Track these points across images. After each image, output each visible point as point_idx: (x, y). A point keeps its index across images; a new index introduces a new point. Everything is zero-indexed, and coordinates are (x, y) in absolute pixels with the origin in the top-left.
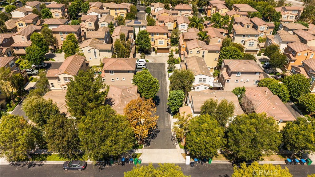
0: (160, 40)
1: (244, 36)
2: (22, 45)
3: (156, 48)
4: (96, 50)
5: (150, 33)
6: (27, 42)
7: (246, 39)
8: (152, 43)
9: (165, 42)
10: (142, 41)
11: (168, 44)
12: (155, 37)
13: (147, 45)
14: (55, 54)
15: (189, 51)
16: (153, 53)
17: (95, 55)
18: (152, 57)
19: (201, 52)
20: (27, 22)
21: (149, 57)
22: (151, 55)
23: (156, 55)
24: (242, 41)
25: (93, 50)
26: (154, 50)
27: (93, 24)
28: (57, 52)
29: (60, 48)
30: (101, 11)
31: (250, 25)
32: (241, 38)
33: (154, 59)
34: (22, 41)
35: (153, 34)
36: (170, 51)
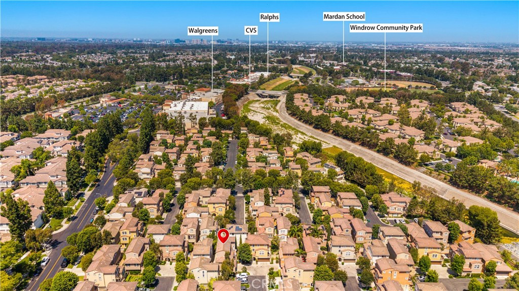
0: (260, 251)
1: (340, 247)
2: (134, 263)
3: (257, 258)
4: (204, 271)
5: (251, 245)
6: (138, 258)
7: (342, 249)
8: (253, 253)
9: (265, 253)
10: (244, 255)
11: (268, 253)
12: (256, 248)
13: (248, 258)
14: (160, 266)
15: (287, 270)
16: (254, 262)
17: (203, 275)
18: (253, 267)
19: (298, 271)
20: (131, 231)
21: (250, 267)
22: (252, 265)
23: (257, 265)
24: (340, 251)
25: (202, 271)
26: (255, 259)
27: (195, 230)
28: (161, 264)
29: (164, 260)
30: (200, 209)
31: (349, 230)
32: (338, 248)
33: (255, 270)
34: (134, 257)
35: (254, 245)
36: (271, 260)
